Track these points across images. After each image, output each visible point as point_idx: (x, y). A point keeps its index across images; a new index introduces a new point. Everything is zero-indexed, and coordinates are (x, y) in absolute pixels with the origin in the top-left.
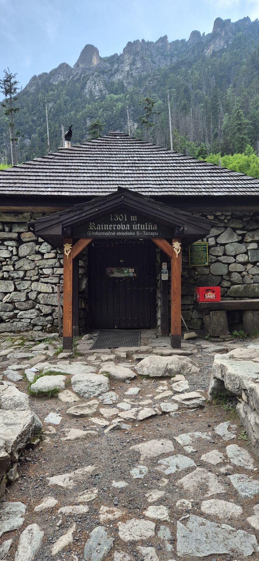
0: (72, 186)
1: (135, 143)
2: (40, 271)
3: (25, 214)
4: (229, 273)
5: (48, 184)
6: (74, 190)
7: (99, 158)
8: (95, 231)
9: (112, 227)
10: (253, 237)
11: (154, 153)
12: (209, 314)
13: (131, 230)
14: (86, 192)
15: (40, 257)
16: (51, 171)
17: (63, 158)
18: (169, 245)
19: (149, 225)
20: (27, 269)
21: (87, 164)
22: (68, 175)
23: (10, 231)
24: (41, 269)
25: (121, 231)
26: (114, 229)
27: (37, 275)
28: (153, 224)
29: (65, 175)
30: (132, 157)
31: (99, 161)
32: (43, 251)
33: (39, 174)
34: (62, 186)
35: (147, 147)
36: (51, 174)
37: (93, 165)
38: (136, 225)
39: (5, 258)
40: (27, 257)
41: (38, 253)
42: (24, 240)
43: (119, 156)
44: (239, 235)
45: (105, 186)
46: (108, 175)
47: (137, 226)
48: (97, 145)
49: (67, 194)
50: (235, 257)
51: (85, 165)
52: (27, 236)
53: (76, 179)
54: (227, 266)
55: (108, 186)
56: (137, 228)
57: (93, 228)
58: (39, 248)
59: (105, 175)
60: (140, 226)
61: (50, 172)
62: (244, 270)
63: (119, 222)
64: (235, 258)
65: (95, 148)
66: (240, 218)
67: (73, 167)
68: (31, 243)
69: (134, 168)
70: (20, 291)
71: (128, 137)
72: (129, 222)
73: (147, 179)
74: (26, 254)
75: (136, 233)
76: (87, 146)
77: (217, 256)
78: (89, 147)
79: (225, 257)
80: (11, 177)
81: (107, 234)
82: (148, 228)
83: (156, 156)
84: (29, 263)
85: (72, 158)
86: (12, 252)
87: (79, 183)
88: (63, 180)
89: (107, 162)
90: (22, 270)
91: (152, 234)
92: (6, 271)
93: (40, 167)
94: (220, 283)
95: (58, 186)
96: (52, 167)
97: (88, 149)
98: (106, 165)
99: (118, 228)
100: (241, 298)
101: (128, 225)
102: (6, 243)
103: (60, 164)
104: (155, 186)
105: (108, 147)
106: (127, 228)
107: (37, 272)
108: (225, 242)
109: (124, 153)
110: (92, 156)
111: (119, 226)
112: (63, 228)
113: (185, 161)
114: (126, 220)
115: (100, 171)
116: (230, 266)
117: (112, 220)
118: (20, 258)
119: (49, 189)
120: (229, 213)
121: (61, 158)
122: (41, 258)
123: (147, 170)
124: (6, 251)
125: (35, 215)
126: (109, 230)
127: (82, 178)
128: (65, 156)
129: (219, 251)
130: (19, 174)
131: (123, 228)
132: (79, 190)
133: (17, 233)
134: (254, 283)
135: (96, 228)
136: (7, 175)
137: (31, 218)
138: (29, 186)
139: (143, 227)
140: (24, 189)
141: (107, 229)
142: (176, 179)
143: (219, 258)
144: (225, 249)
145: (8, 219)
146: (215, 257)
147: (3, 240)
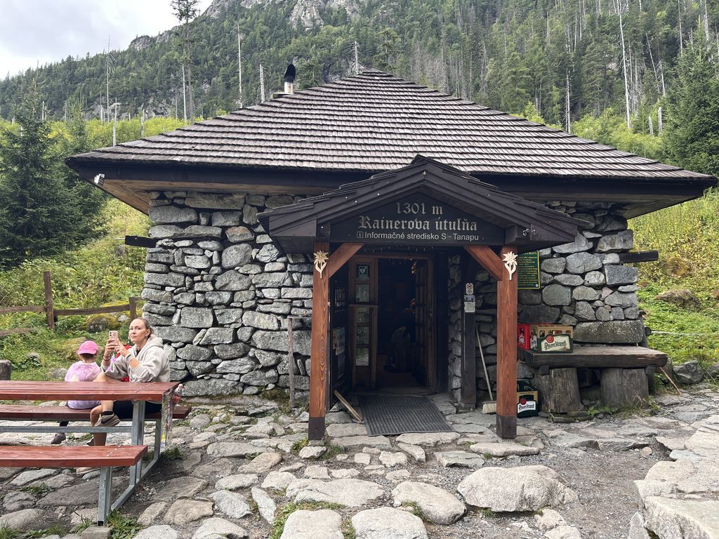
0: (317, 152)
1: (406, 88)
2: (257, 292)
3: (236, 197)
4: (574, 302)
5: (276, 147)
6: (322, 159)
7: (353, 109)
8: (369, 231)
9: (400, 225)
10: (612, 244)
11: (439, 103)
12: (549, 374)
13: (432, 230)
14: (344, 163)
15: (258, 269)
16: (278, 126)
17: (295, 106)
18: (495, 257)
19: (463, 223)
20: (234, 289)
21: (336, 118)
22: (308, 133)
23: (209, 224)
24: (260, 289)
25: (415, 231)
26: (403, 227)
27: (253, 299)
28: (470, 221)
29: (303, 133)
30: (406, 108)
31: (355, 114)
32: (263, 259)
33: (260, 131)
34: (300, 151)
35: (426, 94)
36: (279, 132)
37: (344, 118)
38: (441, 222)
39: (200, 270)
40: (236, 268)
41: (255, 261)
42: (232, 240)
43: (384, 106)
44: (589, 240)
45: (373, 154)
46: (374, 135)
47: (443, 224)
48: (347, 89)
49: (312, 165)
50: (583, 275)
51: (332, 118)
52: (237, 233)
53: (322, 140)
54: (569, 290)
55: (378, 154)
56: (443, 227)
57: (367, 225)
58: (258, 253)
59: (369, 135)
60: (448, 224)
61: (277, 129)
62: (597, 297)
63: (410, 217)
64: (583, 278)
65: (344, 93)
66: (591, 212)
67: (313, 122)
68: (244, 245)
69: (413, 126)
70: (222, 326)
71: (393, 78)
72: (430, 217)
73: (440, 143)
74: (234, 263)
75: (440, 236)
76: (331, 90)
77: (554, 274)
78: (334, 91)
79: (567, 275)
80: (213, 135)
81: (390, 236)
82: (461, 227)
83: (443, 107)
84: (240, 279)
85: (309, 107)
86: (210, 259)
87: (328, 147)
88: (301, 142)
89: (368, 114)
90: (227, 291)
91: (470, 238)
92: (199, 292)
93: (260, 119)
94: (559, 319)
95: (295, 151)
96: (279, 120)
97: (333, 95)
98: (367, 119)
99: (409, 227)
100: (593, 344)
101: (428, 222)
102: (201, 244)
103: (291, 116)
104: (455, 156)
105: (364, 92)
106: (426, 226)
107: (252, 294)
108: (567, 251)
109: (392, 102)
110: (341, 104)
111: (411, 223)
112: (318, 226)
113: (492, 118)
114: (424, 213)
115: (358, 129)
116: (575, 291)
117: (399, 212)
118: (224, 270)
119: (280, 157)
120: (572, 204)
121: (291, 106)
122: (260, 270)
123: (436, 130)
124: (201, 257)
125: (253, 198)
126: (394, 230)
127: (331, 140)
128: (297, 104)
129: (557, 264)
130: (226, 129)
131: (419, 227)
132: (330, 159)
133: (221, 227)
134: (614, 320)
135: (372, 225)
136: (207, 131)
137: (245, 203)
138: (246, 149)
139: (453, 226)
140: (237, 155)
141: (391, 228)
142: (487, 145)
143: (556, 277)
144: (566, 262)
145: (206, 203)
146: (550, 276)
147: (196, 240)
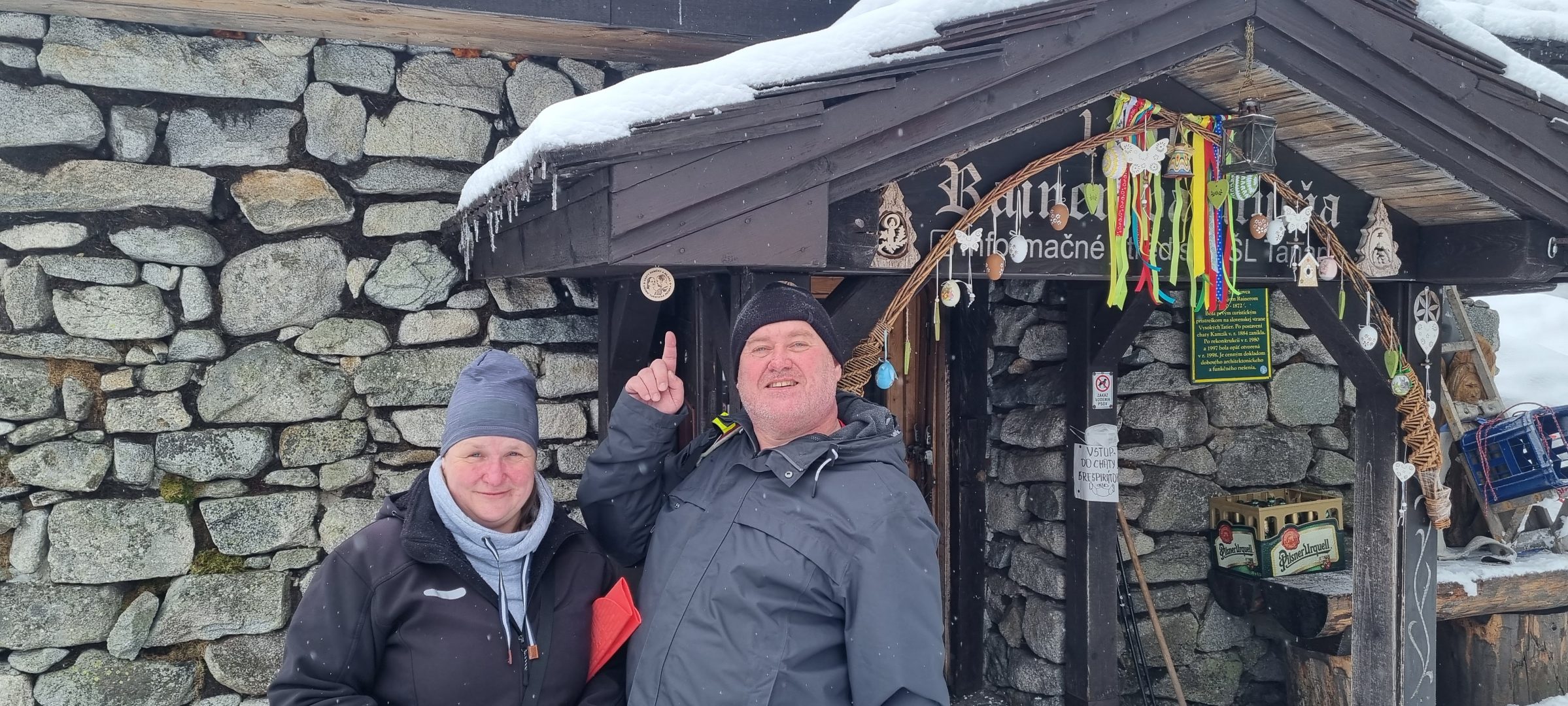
2: (374, 423)
3: (272, 48)
4: (1344, 416)
15: (374, 336)
20: (283, 417)
24: (385, 413)
27: (358, 455)
32: (392, 300)
39: (125, 345)
41: (361, 308)
42: (263, 222)
52: (281, 196)
54: (1336, 378)
57: (965, 202)
58: (371, 275)
68: (313, 246)
70: (239, 565)
74: (277, 315)
77: (1298, 335)
81: (1054, 251)
84: (302, 376)
86: (171, 298)
90: (248, 425)
92: (127, 436)
102: (123, 240)
107: (356, 431)
118: (232, 343)
124: (129, 294)
125: (345, 60)
133: (210, 170)
137: (311, 78)
143: (1306, 344)
145: (138, 71)
146: (1291, 339)
147: (102, 222)
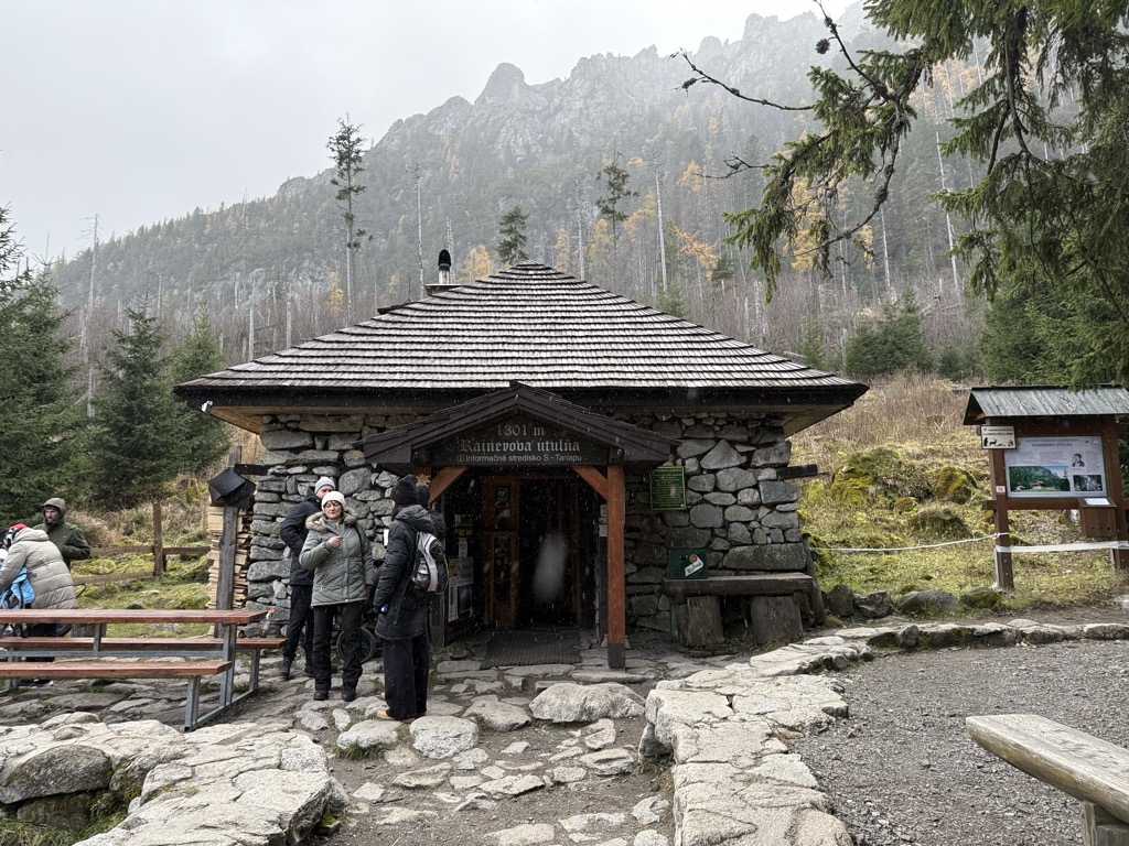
2: (376, 520)
3: (354, 418)
8: (469, 453)
9: (502, 447)
10: (767, 458)
13: (534, 451)
15: (377, 495)
18: (601, 477)
19: (566, 444)
23: (326, 448)
25: (516, 453)
26: (504, 450)
28: (573, 442)
36: (404, 346)
37: (479, 327)
38: (543, 444)
40: (354, 495)
42: (350, 464)
43: (528, 309)
44: (742, 454)
46: (506, 347)
47: (545, 445)
49: (428, 385)
50: (735, 494)
51: (465, 327)
53: (448, 355)
54: (721, 510)
56: (545, 448)
59: (500, 347)
60: (550, 446)
62: (752, 518)
63: (511, 439)
64: (736, 497)
66: (744, 423)
67: (443, 333)
69: (552, 334)
71: (551, 272)
72: (530, 437)
73: (574, 354)
75: (543, 458)
76: (473, 291)
78: (477, 292)
79: (717, 494)
80: (331, 353)
81: (491, 459)
82: (563, 448)
83: (595, 308)
85: (443, 314)
87: (452, 362)
88: (424, 358)
91: (572, 459)
94: (710, 543)
99: (511, 449)
100: (749, 571)
101: (530, 444)
102: (315, 470)
106: (528, 448)
107: (370, 522)
108: (715, 467)
111: (513, 446)
112: (413, 451)
114: (525, 434)
116: (728, 510)
117: (500, 434)
120: (724, 415)
122: (379, 496)
125: (372, 419)
126: (495, 452)
129: (705, 482)
130: (346, 346)
131: (520, 448)
133: (338, 451)
134: (773, 543)
135: (473, 448)
139: (554, 446)
141: (493, 450)
144: (716, 480)
145: (322, 427)
146: (698, 495)
147: (311, 465)
